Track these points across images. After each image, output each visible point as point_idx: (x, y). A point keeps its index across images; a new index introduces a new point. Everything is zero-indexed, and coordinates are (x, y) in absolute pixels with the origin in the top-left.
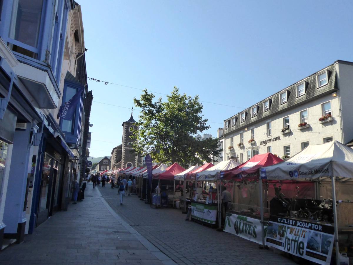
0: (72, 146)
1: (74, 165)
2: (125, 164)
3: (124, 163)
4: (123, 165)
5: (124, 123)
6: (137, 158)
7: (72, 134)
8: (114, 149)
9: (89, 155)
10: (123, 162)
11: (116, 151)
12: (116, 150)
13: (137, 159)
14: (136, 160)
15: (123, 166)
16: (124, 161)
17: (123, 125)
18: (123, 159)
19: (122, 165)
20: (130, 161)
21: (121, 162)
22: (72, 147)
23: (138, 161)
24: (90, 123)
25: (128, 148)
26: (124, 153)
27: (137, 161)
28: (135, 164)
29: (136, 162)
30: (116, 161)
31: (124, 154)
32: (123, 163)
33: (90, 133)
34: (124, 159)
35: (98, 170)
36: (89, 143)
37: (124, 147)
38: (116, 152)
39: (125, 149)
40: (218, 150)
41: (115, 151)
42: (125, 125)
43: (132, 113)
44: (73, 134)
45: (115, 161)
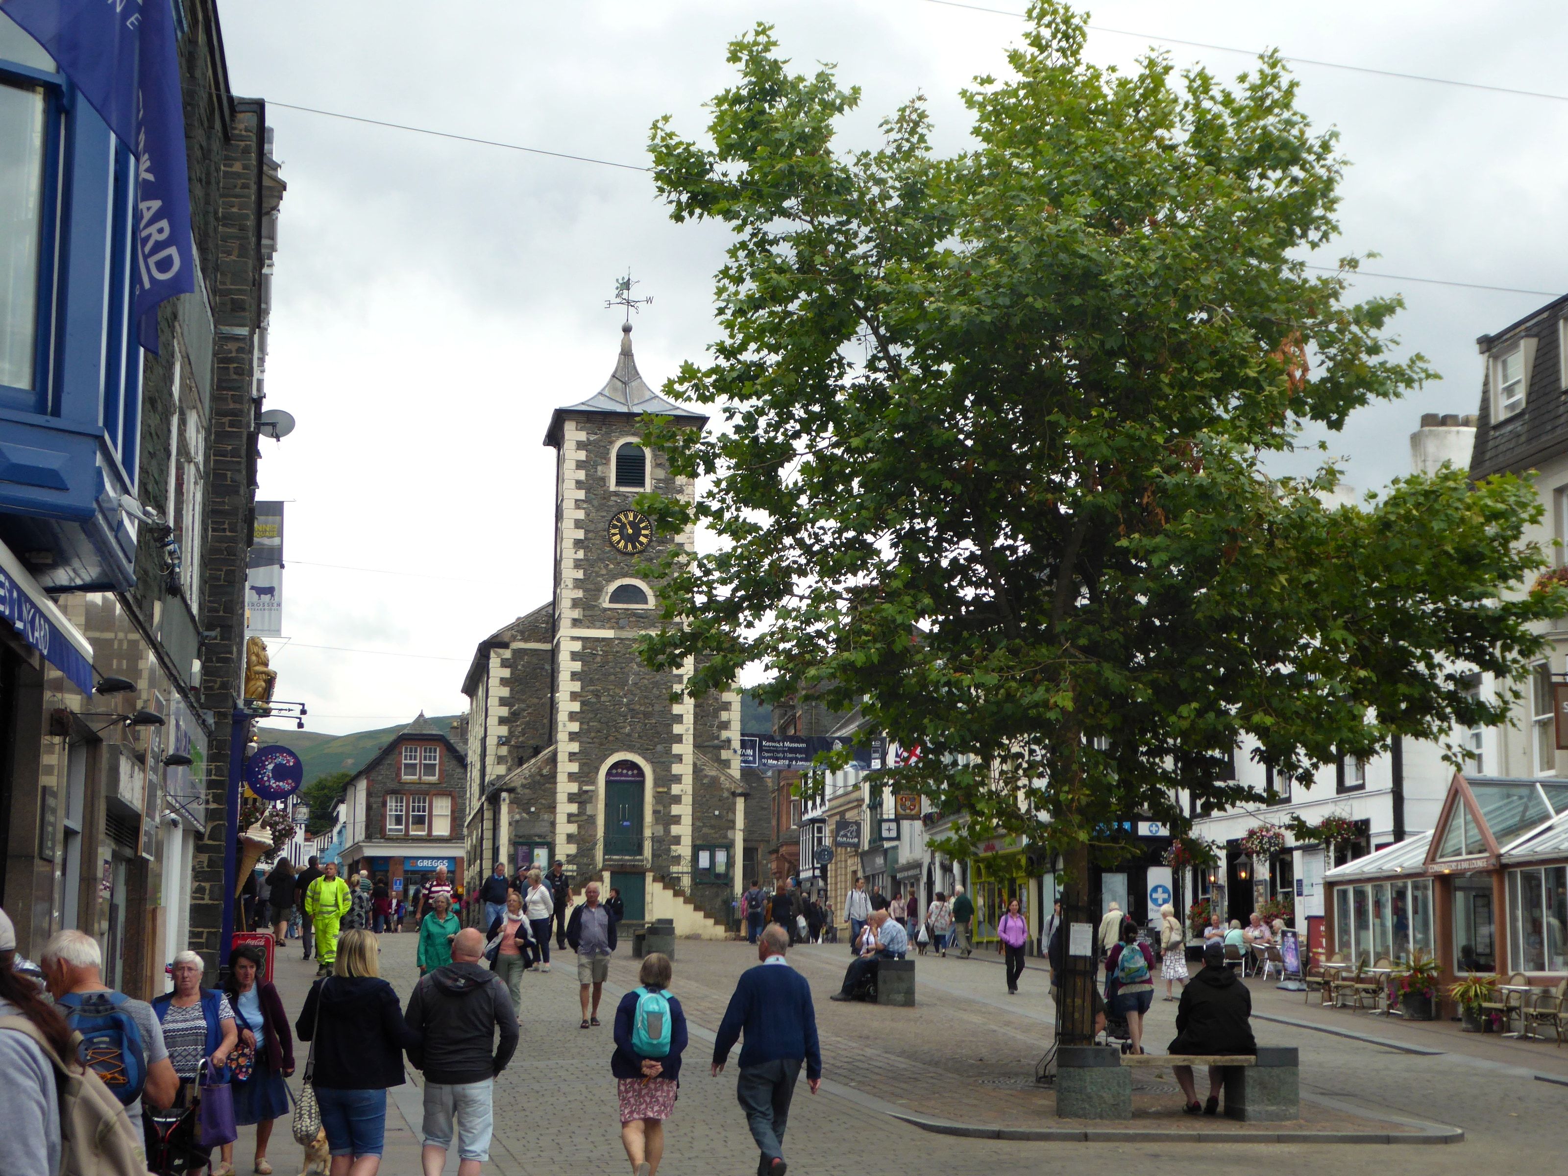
0: (61, 559)
1: (114, 771)
2: (585, 776)
3: (574, 767)
4: (572, 777)
5: (561, 417)
6: (689, 718)
7: (41, 408)
8: (485, 649)
9: (267, 693)
10: (572, 756)
11: (504, 664)
12: (507, 654)
13: (685, 728)
14: (679, 739)
15: (574, 788)
16: (575, 747)
17: (554, 438)
18: (566, 727)
19: (562, 778)
20: (631, 749)
21: (555, 754)
22: (62, 576)
23: (698, 746)
24: (267, 406)
25: (609, 634)
26: (574, 676)
27: (689, 739)
28: (676, 769)
29: (685, 749)
30: (513, 749)
31: (577, 686)
32: (566, 767)
33: (276, 509)
34: (575, 727)
35: (361, 835)
36: (266, 598)
37: (576, 623)
38: (506, 673)
39: (577, 646)
40: (1508, 609)
41: (494, 662)
42: (573, 434)
43: (627, 330)
44: (56, 412)
45: (504, 751)
